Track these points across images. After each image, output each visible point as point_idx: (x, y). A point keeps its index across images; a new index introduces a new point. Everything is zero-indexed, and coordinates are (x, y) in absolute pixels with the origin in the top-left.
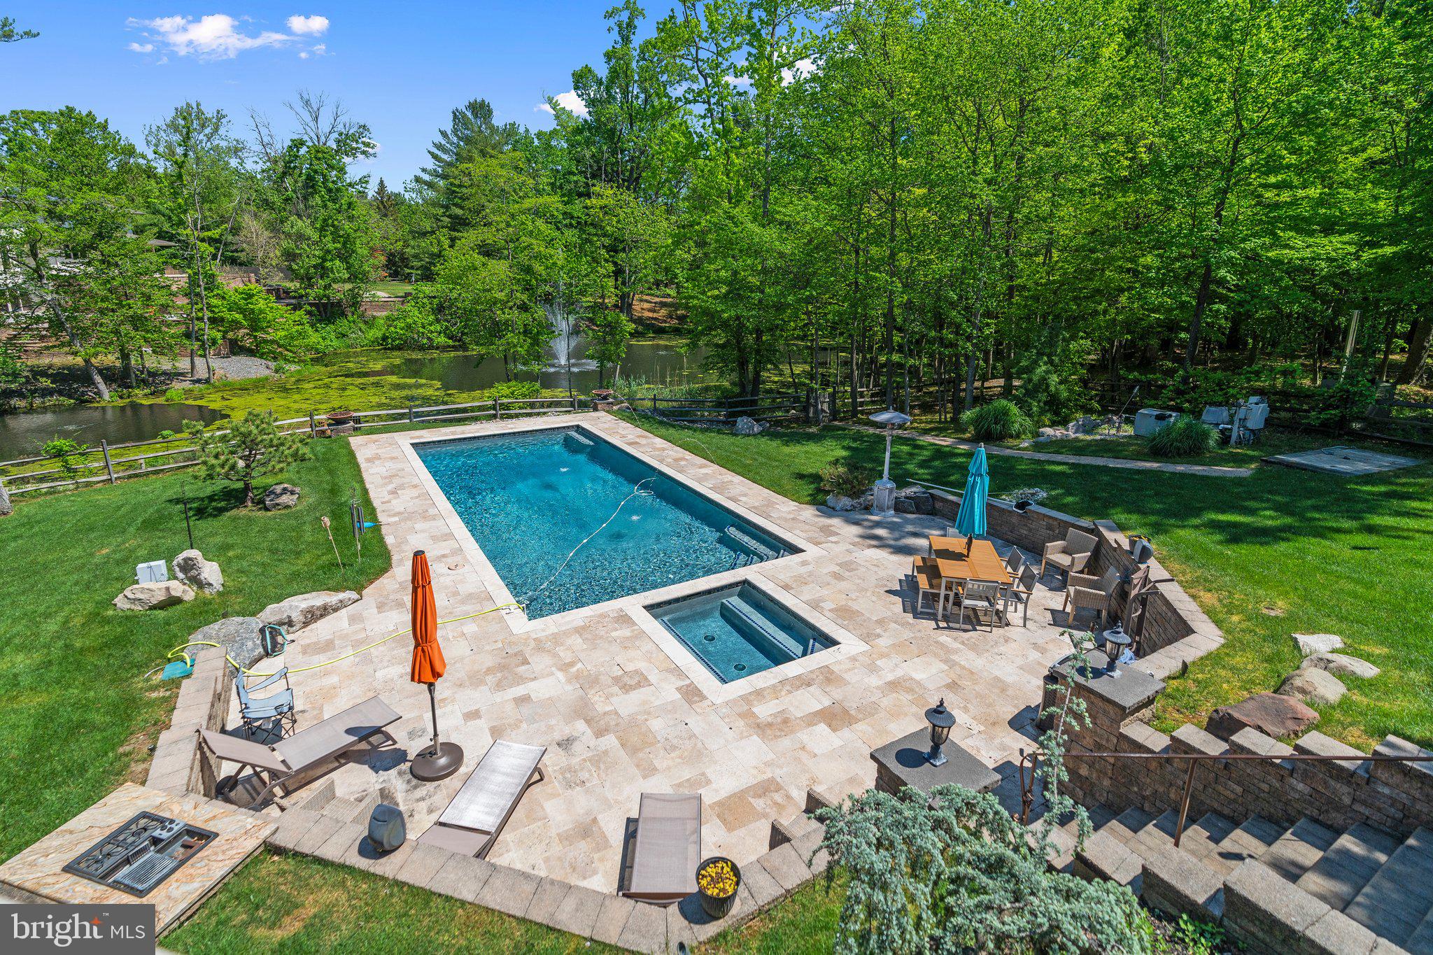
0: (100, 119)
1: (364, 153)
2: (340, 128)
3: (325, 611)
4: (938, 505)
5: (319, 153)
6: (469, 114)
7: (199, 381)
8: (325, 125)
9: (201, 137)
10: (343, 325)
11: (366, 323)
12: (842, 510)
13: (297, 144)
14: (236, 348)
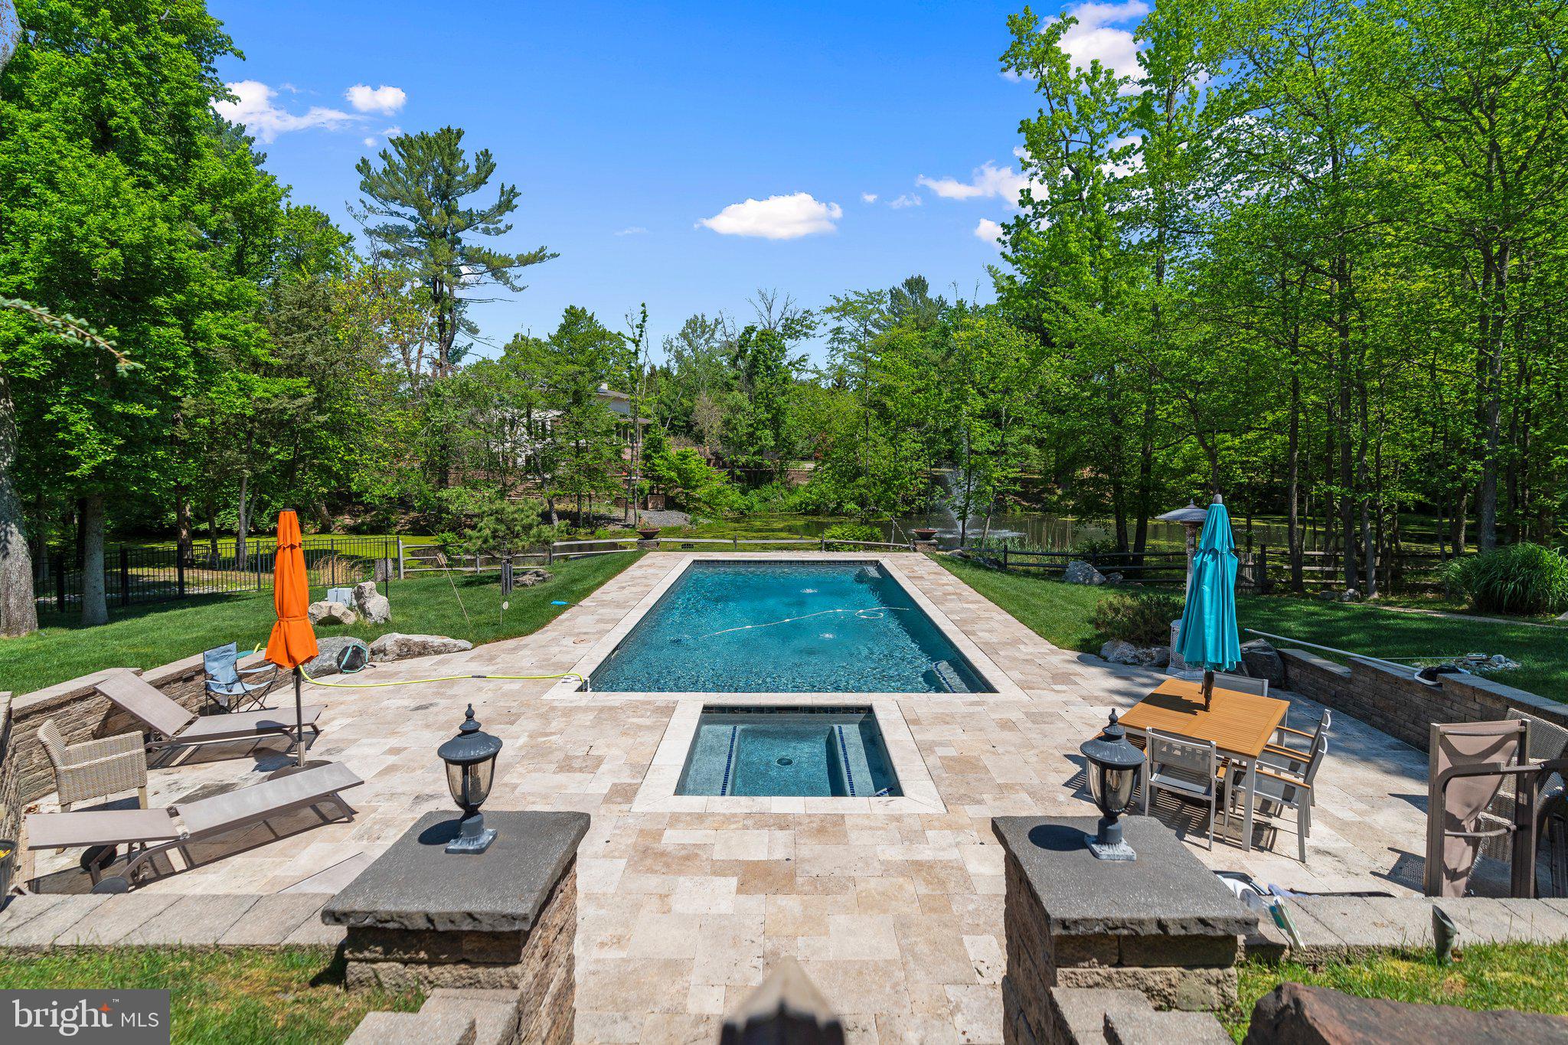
0: (589, 314)
1: (806, 334)
2: (788, 315)
3: (424, 650)
4: (1294, 672)
5: (766, 336)
6: (905, 291)
7: (627, 526)
8: (776, 315)
9: (702, 341)
10: (767, 490)
11: (789, 490)
12: (1117, 661)
13: (750, 330)
14: (671, 504)
